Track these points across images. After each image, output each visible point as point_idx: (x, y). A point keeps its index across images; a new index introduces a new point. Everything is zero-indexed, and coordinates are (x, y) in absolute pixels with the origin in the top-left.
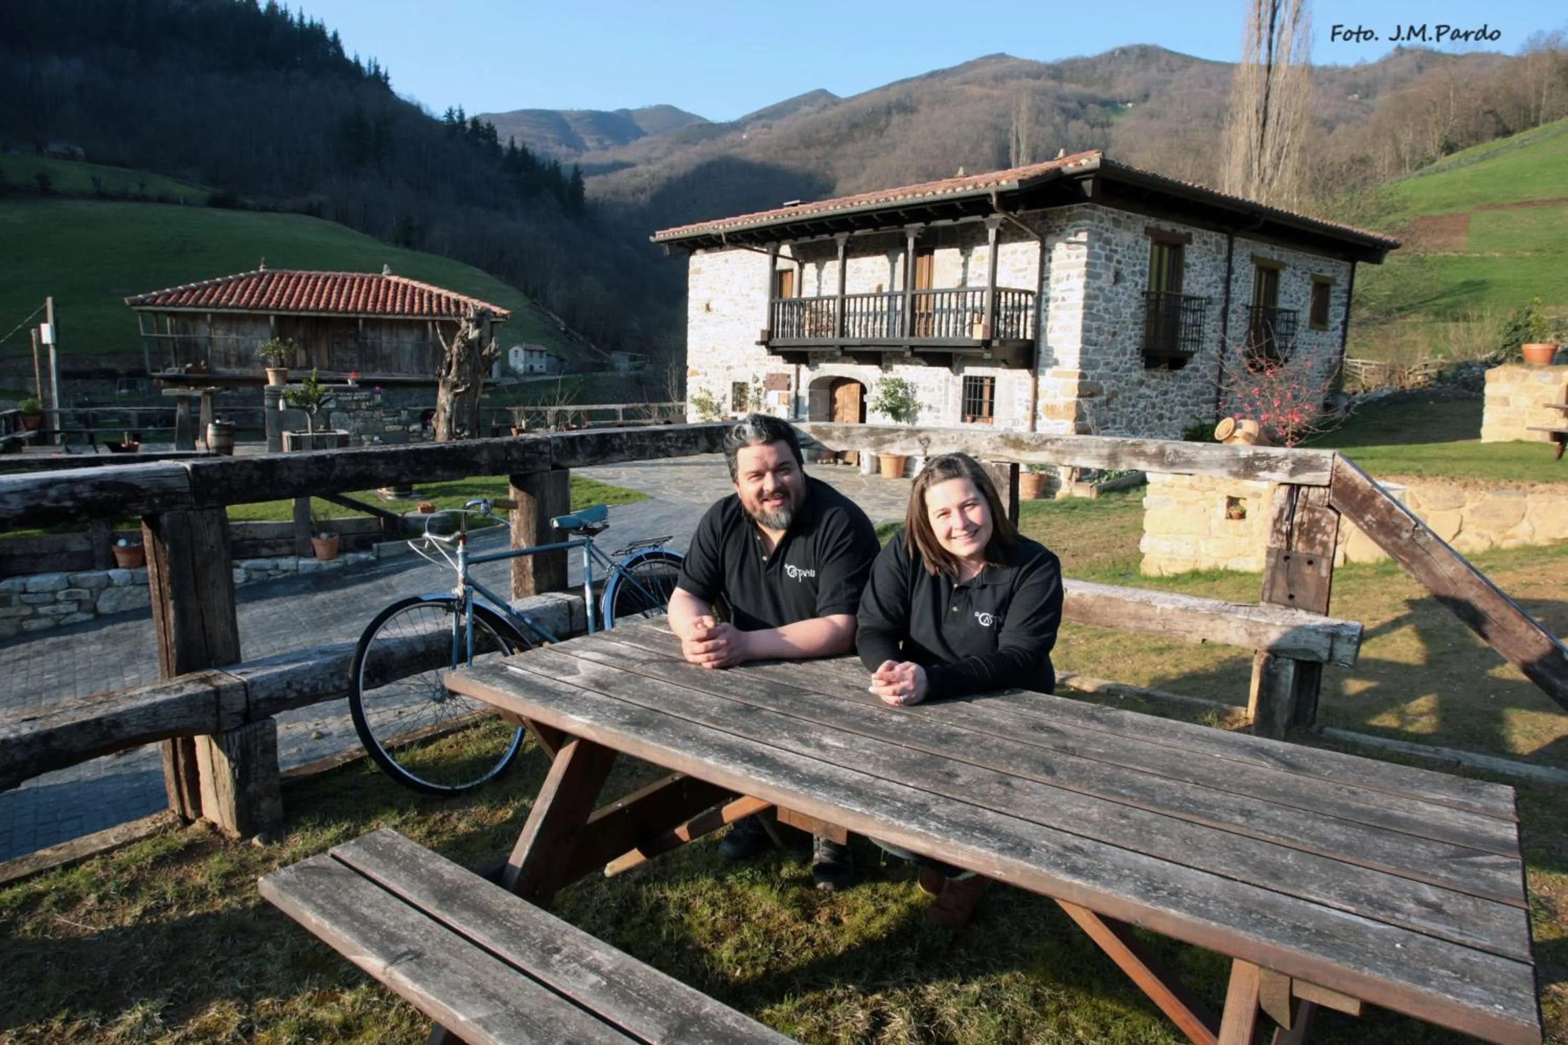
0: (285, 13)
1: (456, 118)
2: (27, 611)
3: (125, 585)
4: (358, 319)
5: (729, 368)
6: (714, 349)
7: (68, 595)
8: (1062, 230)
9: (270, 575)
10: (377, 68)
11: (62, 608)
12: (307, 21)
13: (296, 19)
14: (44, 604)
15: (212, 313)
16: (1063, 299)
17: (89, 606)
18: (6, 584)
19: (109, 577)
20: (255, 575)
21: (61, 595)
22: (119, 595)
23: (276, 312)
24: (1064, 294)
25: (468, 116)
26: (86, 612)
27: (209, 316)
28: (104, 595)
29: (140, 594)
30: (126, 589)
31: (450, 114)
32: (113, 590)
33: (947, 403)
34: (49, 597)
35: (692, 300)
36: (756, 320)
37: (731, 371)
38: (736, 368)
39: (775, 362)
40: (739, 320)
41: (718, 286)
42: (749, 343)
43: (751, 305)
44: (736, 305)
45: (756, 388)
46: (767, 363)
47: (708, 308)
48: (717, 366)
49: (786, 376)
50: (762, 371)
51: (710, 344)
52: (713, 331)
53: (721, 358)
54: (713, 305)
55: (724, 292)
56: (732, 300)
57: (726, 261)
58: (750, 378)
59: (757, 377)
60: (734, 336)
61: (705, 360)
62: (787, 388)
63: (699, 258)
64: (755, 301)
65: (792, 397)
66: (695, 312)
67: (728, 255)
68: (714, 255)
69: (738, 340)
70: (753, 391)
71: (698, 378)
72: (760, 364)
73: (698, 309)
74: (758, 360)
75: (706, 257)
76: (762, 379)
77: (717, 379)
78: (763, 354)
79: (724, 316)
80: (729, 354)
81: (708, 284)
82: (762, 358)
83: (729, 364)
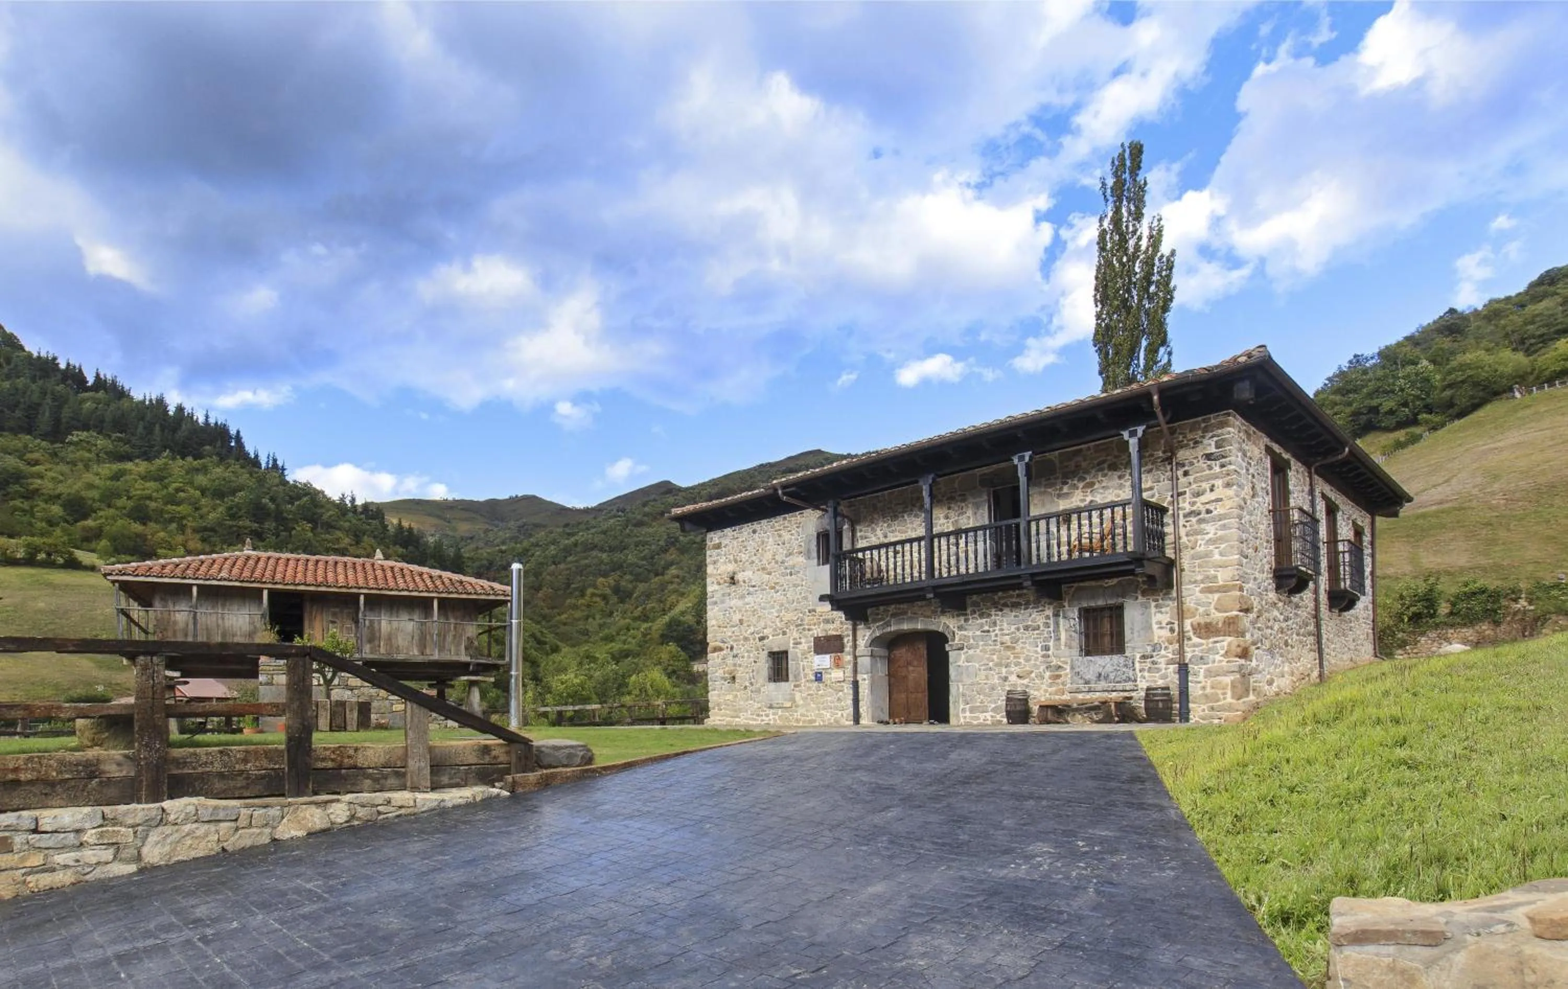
0: (191, 416)
1: (348, 502)
2: (36, 860)
3: (186, 820)
4: (359, 595)
5: (762, 639)
6: (741, 622)
7: (101, 835)
8: (1196, 443)
9: (379, 813)
10: (275, 460)
11: (89, 855)
12: (212, 421)
13: (201, 420)
14: (62, 848)
15: (198, 585)
16: (1208, 512)
17: (131, 852)
18: (8, 818)
19: (163, 810)
20: (361, 813)
21: (90, 836)
22: (176, 836)
23: (270, 586)
24: (1208, 506)
25: (359, 502)
26: (128, 861)
27: (195, 589)
28: (154, 837)
29: (206, 835)
30: (187, 828)
31: (342, 499)
32: (168, 829)
33: (1058, 639)
34: (71, 838)
35: (711, 575)
36: (795, 586)
37: (765, 641)
38: (771, 637)
39: (822, 625)
40: (773, 588)
41: (744, 557)
42: (787, 610)
43: (788, 571)
44: (770, 574)
45: (799, 655)
46: (813, 627)
47: (733, 581)
48: (746, 639)
49: (839, 638)
50: (806, 637)
51: (736, 617)
52: (740, 603)
53: (752, 629)
54: (739, 577)
55: (753, 562)
56: (763, 569)
57: (754, 532)
58: (791, 645)
59: (800, 643)
60: (768, 605)
61: (730, 634)
62: (841, 649)
63: (719, 533)
64: (793, 567)
65: (848, 658)
66: (716, 587)
67: (756, 526)
68: (737, 528)
69: (773, 608)
70: (796, 659)
71: (722, 653)
72: (804, 629)
73: (719, 584)
74: (801, 625)
75: (728, 531)
76: (807, 644)
77: (748, 651)
78: (806, 619)
79: (754, 586)
80: (762, 624)
81: (731, 557)
82: (805, 623)
83: (761, 635)
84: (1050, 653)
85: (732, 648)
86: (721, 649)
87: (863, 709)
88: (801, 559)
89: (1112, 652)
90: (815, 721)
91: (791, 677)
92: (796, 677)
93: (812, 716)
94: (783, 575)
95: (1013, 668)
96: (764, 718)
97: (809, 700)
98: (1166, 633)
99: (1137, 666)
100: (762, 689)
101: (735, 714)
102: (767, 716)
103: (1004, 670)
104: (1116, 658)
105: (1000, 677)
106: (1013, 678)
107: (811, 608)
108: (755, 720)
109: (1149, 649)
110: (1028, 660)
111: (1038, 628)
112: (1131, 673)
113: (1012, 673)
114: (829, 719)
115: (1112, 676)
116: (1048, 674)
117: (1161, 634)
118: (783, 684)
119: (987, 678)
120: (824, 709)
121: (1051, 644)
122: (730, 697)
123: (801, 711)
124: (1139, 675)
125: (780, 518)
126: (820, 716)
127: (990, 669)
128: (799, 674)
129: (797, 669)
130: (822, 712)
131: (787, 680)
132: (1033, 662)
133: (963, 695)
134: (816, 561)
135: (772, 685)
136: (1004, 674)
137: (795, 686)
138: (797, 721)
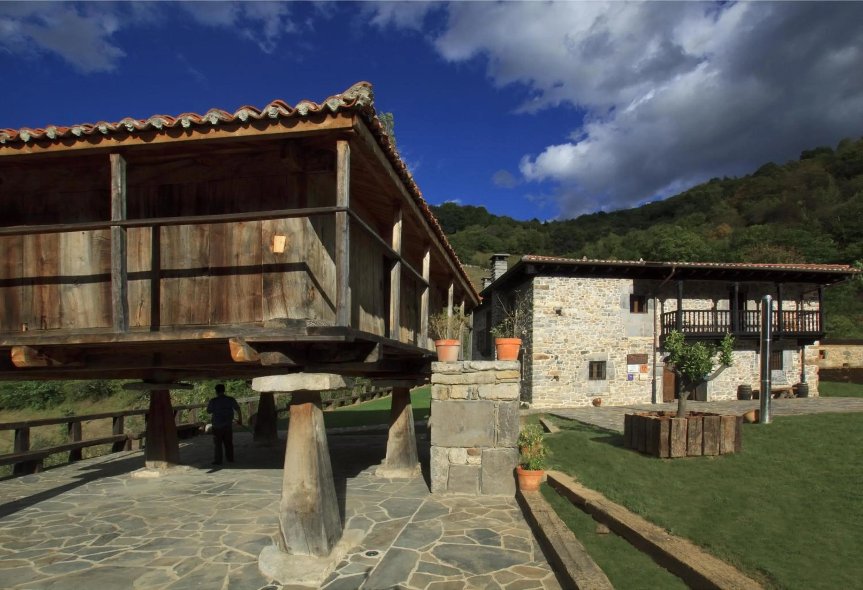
35: (538, 307)
36: (613, 323)
37: (587, 355)
38: (591, 353)
39: (631, 348)
40: (594, 322)
41: (571, 299)
42: (605, 336)
43: (607, 313)
44: (592, 313)
45: (614, 364)
46: (624, 348)
47: (559, 312)
48: (570, 352)
49: (646, 356)
50: (620, 354)
51: (562, 338)
52: (565, 328)
53: (575, 346)
54: (565, 311)
55: (578, 304)
56: (587, 309)
57: (580, 284)
58: (609, 358)
59: (616, 357)
60: (590, 332)
61: (555, 348)
62: (645, 362)
63: (546, 279)
64: (612, 311)
65: (650, 367)
66: (542, 315)
67: (580, 280)
68: (564, 278)
69: (595, 334)
70: (612, 366)
71: (547, 360)
72: (619, 349)
73: (546, 313)
74: (616, 346)
75: (556, 280)
76: (621, 357)
77: (571, 360)
78: (620, 343)
79: (578, 319)
80: (585, 343)
81: (559, 297)
82: (620, 345)
83: (583, 350)
84: (754, 368)
85: (557, 357)
86: (546, 358)
87: (657, 395)
88: (618, 307)
89: (778, 369)
90: (624, 403)
91: (608, 377)
92: (612, 377)
93: (621, 400)
94: (603, 315)
95: (737, 375)
96: (584, 402)
97: (620, 391)
98: (797, 362)
99: (787, 375)
100: (583, 385)
101: (558, 401)
102: (586, 401)
103: (733, 375)
104: (779, 371)
105: (731, 379)
106: (737, 379)
107: (624, 337)
108: (575, 404)
109: (791, 368)
110: (744, 371)
111: (749, 357)
112: (784, 378)
113: (737, 377)
114: (634, 402)
115: (778, 379)
116: (752, 378)
117: (795, 363)
118: (602, 381)
119: (726, 379)
120: (630, 396)
121: (754, 364)
122: (554, 390)
123: (613, 397)
124: (787, 378)
125: (601, 280)
126: (629, 400)
127: (727, 375)
128: (614, 376)
129: (613, 372)
130: (629, 397)
131: (605, 378)
132: (746, 372)
133: (714, 387)
134: (629, 310)
135: (592, 382)
136: (733, 377)
137: (611, 383)
138: (611, 403)
